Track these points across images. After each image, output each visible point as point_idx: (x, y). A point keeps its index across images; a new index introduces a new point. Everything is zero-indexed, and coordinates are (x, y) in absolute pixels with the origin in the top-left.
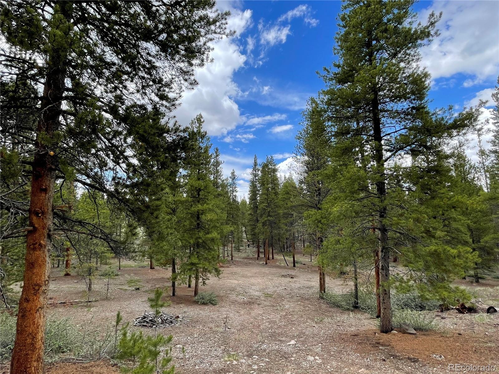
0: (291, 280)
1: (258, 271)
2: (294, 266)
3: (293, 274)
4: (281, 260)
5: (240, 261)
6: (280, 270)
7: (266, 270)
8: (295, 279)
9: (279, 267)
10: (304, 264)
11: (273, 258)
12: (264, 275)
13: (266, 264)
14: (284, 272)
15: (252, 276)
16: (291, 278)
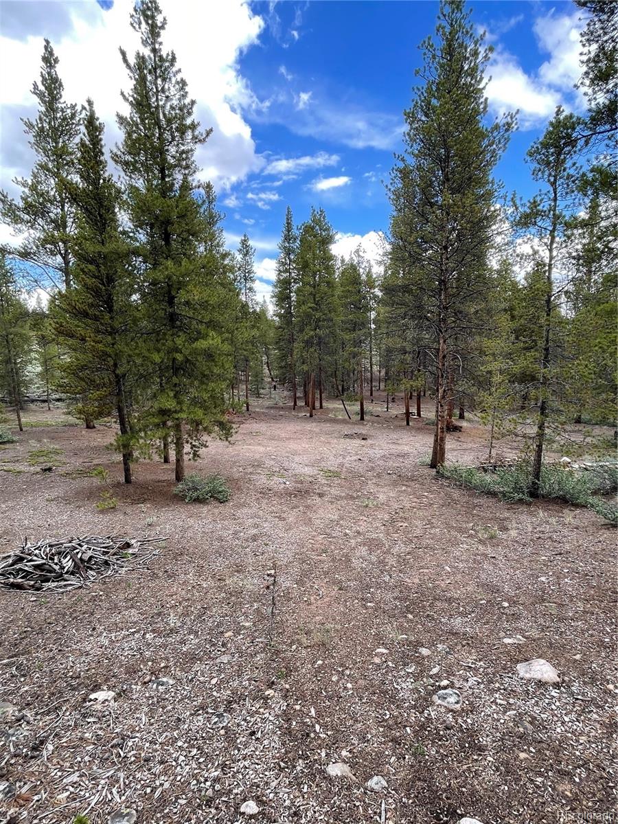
0: (363, 442)
1: (299, 428)
2: (362, 419)
3: (364, 432)
4: (336, 410)
5: (263, 413)
6: (338, 427)
7: (311, 426)
8: (369, 442)
9: (335, 421)
10: (377, 416)
11: (321, 407)
12: (312, 436)
13: (311, 416)
14: (347, 429)
15: (290, 438)
16: (363, 439)
